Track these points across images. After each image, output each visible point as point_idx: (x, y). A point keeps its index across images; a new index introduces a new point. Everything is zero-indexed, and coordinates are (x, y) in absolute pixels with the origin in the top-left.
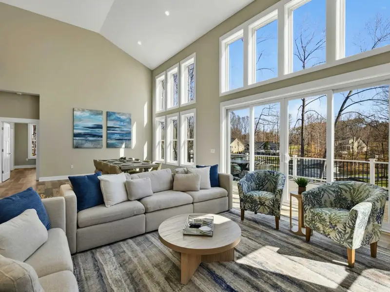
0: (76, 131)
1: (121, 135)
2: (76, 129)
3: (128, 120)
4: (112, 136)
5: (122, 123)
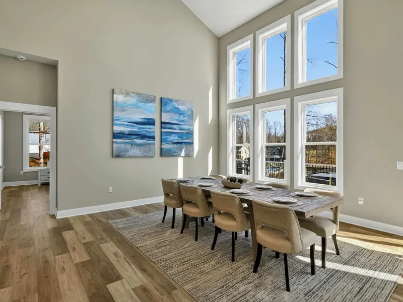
0: (117, 129)
1: (180, 135)
2: (117, 125)
3: (189, 113)
4: (168, 137)
5: (182, 117)
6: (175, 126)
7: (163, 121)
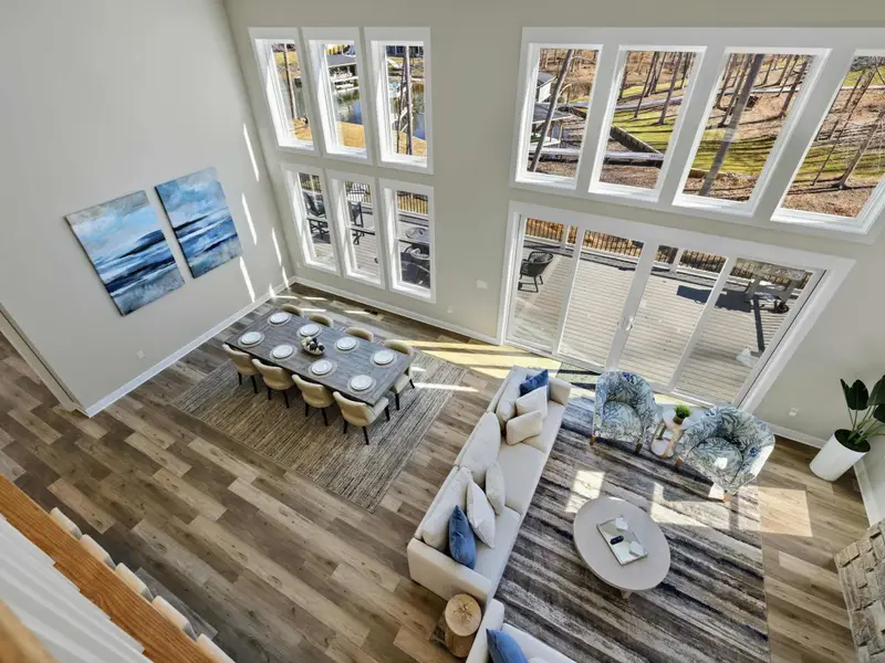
1: (212, 233)
2: (104, 271)
3: (213, 190)
4: (194, 246)
5: (204, 202)
6: (198, 224)
7: (176, 225)
